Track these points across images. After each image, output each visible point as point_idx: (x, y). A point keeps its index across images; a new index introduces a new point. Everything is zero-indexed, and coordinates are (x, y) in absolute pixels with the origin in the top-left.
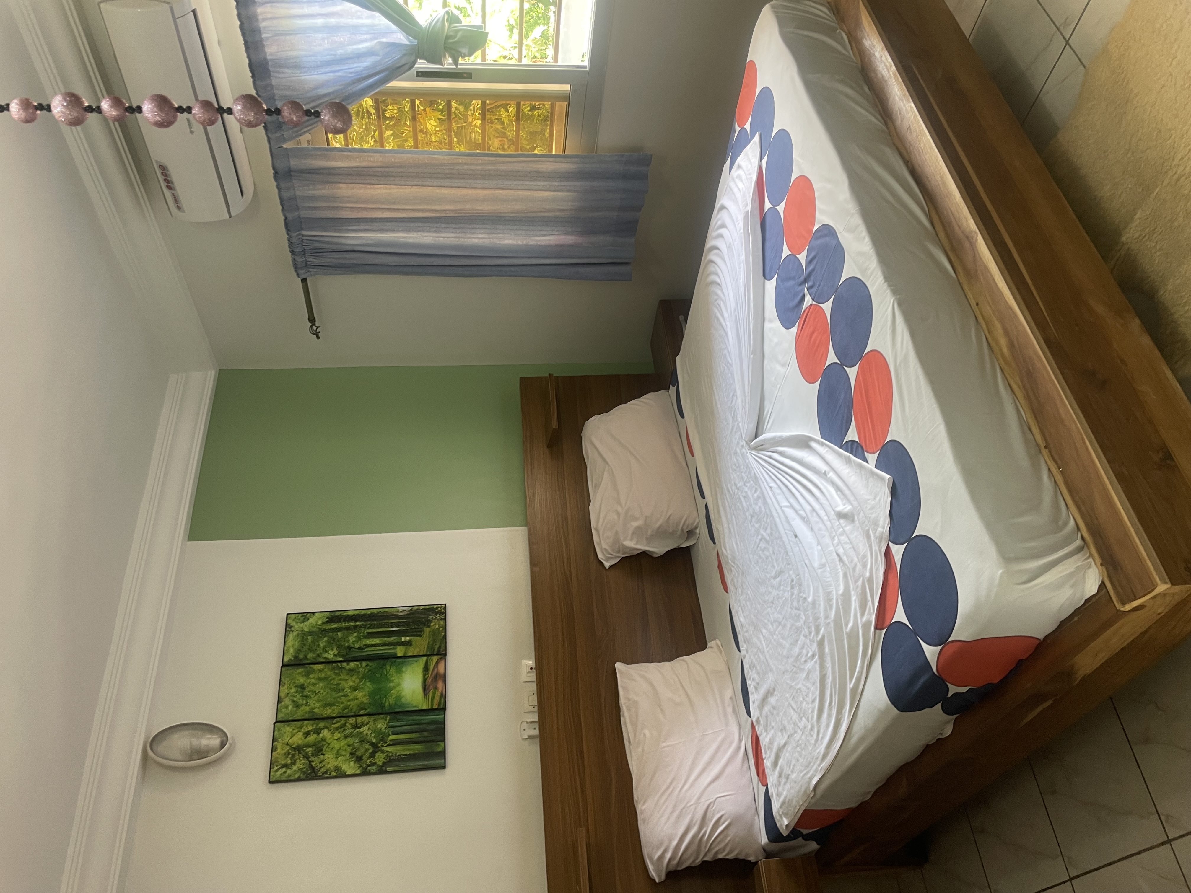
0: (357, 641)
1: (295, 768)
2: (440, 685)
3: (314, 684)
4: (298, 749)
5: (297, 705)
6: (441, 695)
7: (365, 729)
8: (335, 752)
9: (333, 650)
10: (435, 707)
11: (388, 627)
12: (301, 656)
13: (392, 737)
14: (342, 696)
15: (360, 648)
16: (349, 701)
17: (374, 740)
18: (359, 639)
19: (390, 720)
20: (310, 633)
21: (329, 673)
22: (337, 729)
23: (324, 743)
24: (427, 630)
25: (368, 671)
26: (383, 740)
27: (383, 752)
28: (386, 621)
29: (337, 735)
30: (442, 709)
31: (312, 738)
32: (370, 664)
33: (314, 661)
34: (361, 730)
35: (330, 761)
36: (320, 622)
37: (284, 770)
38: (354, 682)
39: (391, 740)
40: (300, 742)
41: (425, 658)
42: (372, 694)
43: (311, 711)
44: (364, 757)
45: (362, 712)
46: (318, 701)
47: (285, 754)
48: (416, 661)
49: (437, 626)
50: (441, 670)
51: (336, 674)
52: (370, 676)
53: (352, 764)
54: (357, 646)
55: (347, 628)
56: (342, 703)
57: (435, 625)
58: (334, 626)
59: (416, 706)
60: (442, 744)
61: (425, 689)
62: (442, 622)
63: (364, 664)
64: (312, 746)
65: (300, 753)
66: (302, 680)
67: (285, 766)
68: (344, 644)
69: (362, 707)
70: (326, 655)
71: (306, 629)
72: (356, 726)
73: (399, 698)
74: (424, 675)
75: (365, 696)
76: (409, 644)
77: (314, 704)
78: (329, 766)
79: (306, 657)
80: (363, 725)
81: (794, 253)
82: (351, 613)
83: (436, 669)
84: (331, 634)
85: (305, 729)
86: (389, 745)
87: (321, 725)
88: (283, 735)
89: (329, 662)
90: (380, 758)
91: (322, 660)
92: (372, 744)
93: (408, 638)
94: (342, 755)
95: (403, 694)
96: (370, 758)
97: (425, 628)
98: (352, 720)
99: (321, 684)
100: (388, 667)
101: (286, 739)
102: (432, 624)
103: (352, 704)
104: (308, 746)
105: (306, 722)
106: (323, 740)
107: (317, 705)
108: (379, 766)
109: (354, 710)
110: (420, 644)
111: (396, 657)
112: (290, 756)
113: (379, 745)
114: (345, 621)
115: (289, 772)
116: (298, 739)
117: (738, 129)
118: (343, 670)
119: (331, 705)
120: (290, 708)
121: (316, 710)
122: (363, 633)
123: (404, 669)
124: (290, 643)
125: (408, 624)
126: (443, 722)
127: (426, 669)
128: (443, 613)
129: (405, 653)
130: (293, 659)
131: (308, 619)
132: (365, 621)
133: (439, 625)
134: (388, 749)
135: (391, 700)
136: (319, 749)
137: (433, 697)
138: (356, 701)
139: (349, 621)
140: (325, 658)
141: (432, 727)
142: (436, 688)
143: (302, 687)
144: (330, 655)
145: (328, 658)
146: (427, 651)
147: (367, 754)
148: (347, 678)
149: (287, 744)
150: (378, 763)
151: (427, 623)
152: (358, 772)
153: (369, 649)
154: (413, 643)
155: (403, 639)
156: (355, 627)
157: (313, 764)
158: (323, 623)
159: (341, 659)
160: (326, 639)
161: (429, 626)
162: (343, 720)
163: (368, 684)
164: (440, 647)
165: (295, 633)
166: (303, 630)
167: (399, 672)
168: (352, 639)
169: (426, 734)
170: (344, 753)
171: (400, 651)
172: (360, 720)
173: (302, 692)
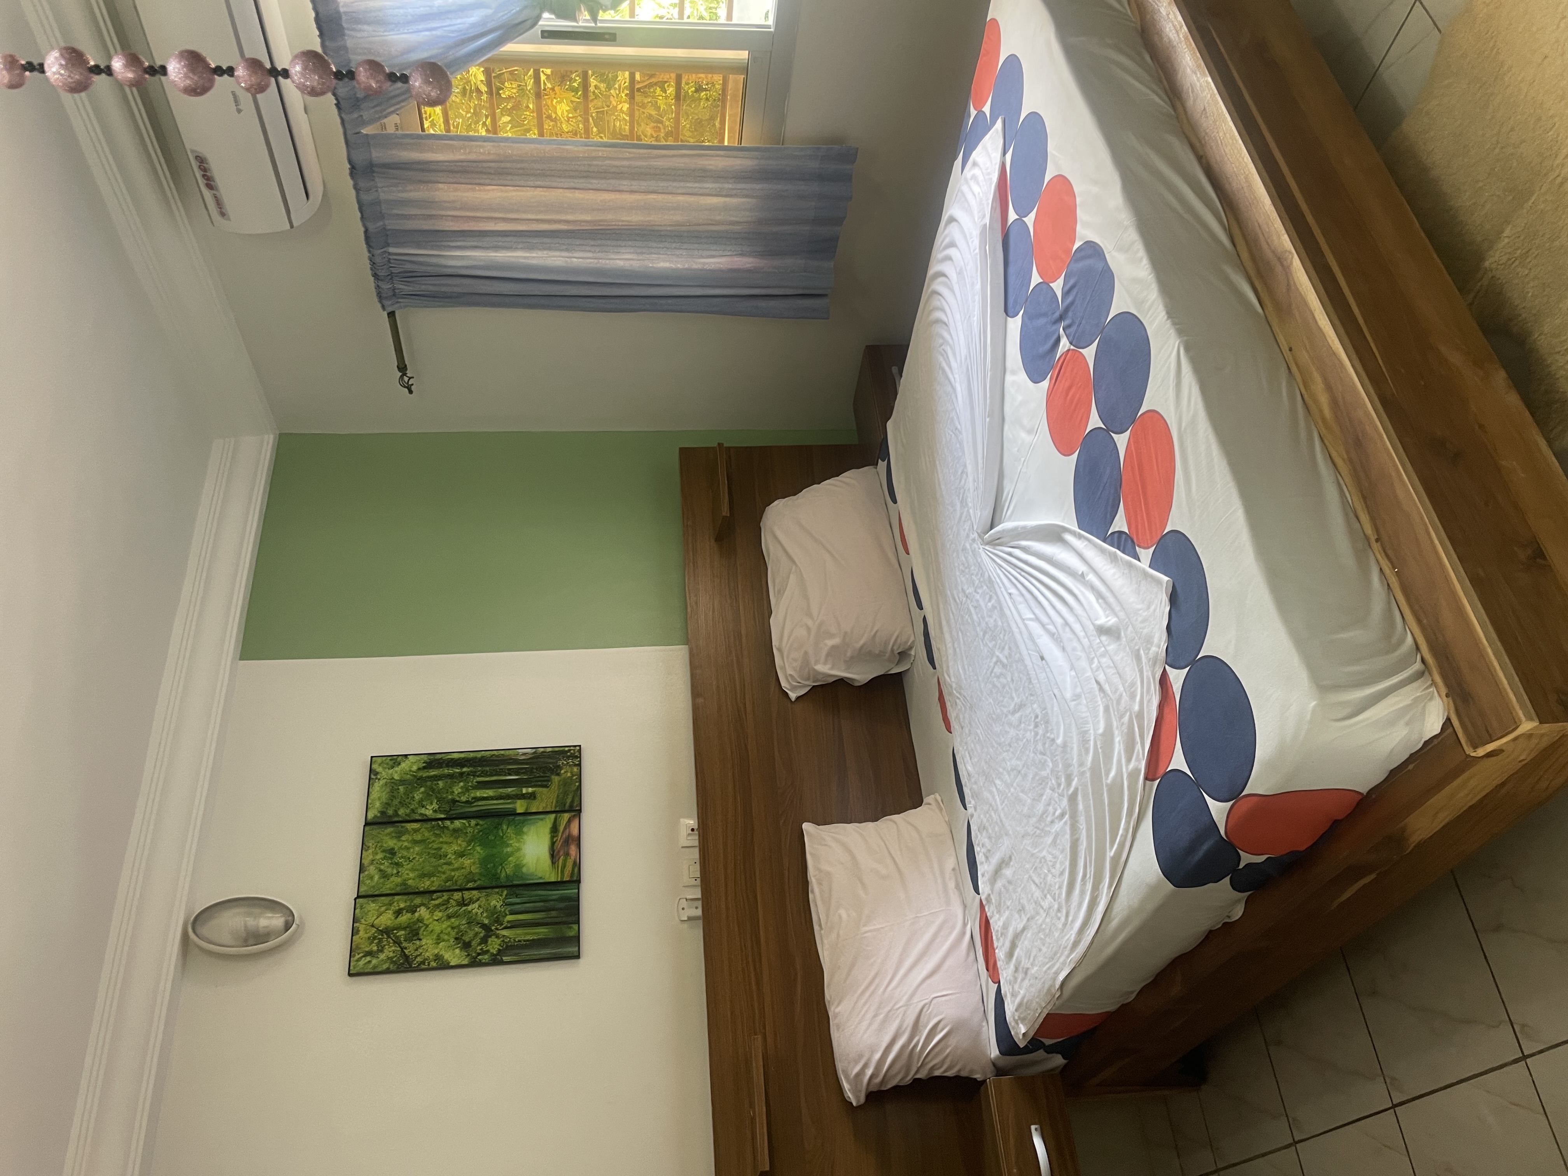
0: (463, 793)
1: (382, 956)
2: (573, 850)
3: (407, 848)
4: (387, 932)
5: (384, 875)
6: (575, 863)
7: (474, 907)
8: (435, 937)
9: (432, 804)
10: (566, 878)
11: (505, 775)
12: (390, 812)
13: (510, 918)
14: (445, 864)
15: (467, 802)
16: (453, 870)
17: (486, 921)
18: (466, 790)
19: (506, 896)
20: (402, 782)
21: (426, 834)
22: (437, 906)
23: (421, 925)
24: (556, 779)
25: (478, 833)
26: (498, 921)
27: (497, 937)
28: (502, 767)
29: (438, 914)
30: (576, 881)
31: (405, 918)
32: (481, 822)
33: (408, 818)
34: (470, 908)
35: (428, 947)
36: (415, 768)
37: (368, 958)
38: (460, 845)
39: (508, 922)
40: (389, 923)
41: (553, 816)
42: (484, 862)
43: (404, 884)
44: (473, 943)
45: (470, 885)
46: (413, 870)
47: (369, 938)
48: (542, 819)
49: (569, 774)
50: (575, 832)
51: (436, 835)
52: (483, 839)
53: (457, 951)
54: (464, 799)
55: (451, 776)
56: (444, 873)
57: (566, 772)
58: (433, 773)
59: (541, 878)
60: (575, 927)
61: (553, 855)
62: (575, 769)
63: (473, 822)
64: (404, 929)
65: (389, 937)
66: (391, 843)
67: (369, 953)
68: (447, 797)
69: (470, 877)
70: (423, 811)
71: (396, 777)
72: (463, 903)
73: (519, 867)
74: (552, 838)
75: (474, 863)
76: (532, 796)
77: (408, 874)
78: (427, 954)
79: (396, 814)
80: (471, 901)
81: (1047, 281)
82: (456, 756)
83: (568, 830)
84: (429, 783)
85: (395, 907)
86: (506, 928)
87: (418, 900)
88: (367, 914)
89: (426, 820)
90: (494, 945)
91: (418, 817)
92: (484, 926)
93: (530, 790)
94: (444, 940)
95: (525, 862)
96: (480, 944)
97: (553, 777)
98: (457, 896)
99: (417, 849)
100: (505, 827)
101: (371, 919)
102: (562, 772)
103: (457, 874)
104: (399, 928)
105: (397, 898)
106: (420, 920)
107: (411, 875)
108: (493, 954)
109: (459, 883)
110: (546, 798)
111: (513, 813)
112: (376, 941)
113: (493, 928)
114: (448, 766)
115: (374, 961)
116: (386, 919)
117: (973, 112)
118: (445, 831)
119: (430, 875)
120: (376, 878)
121: (410, 882)
122: (472, 782)
123: (525, 829)
124: (375, 794)
125: (531, 771)
126: (577, 899)
127: (554, 830)
128: (577, 757)
129: (527, 809)
130: (379, 815)
131: (399, 764)
132: (475, 766)
133: (571, 773)
134: (505, 933)
135: (509, 869)
136: (414, 933)
137: (564, 866)
138: (462, 871)
139: (452, 766)
140: (421, 814)
141: (562, 905)
142: (567, 854)
143: (392, 852)
144: (429, 811)
145: (426, 815)
146: (556, 807)
147: (478, 940)
148: (449, 840)
149: (373, 926)
150: (492, 951)
151: (556, 770)
152: (466, 962)
153: (480, 803)
154: (538, 796)
155: (524, 791)
156: (462, 774)
157: (406, 951)
158: (419, 769)
159: (443, 816)
160: (422, 789)
161: (558, 774)
162: (446, 896)
163: (478, 849)
164: (573, 801)
165: (382, 782)
166: (393, 778)
167: (520, 833)
168: (457, 790)
169: (554, 913)
170: (446, 937)
171: (520, 806)
172: (467, 895)
173: (391, 859)
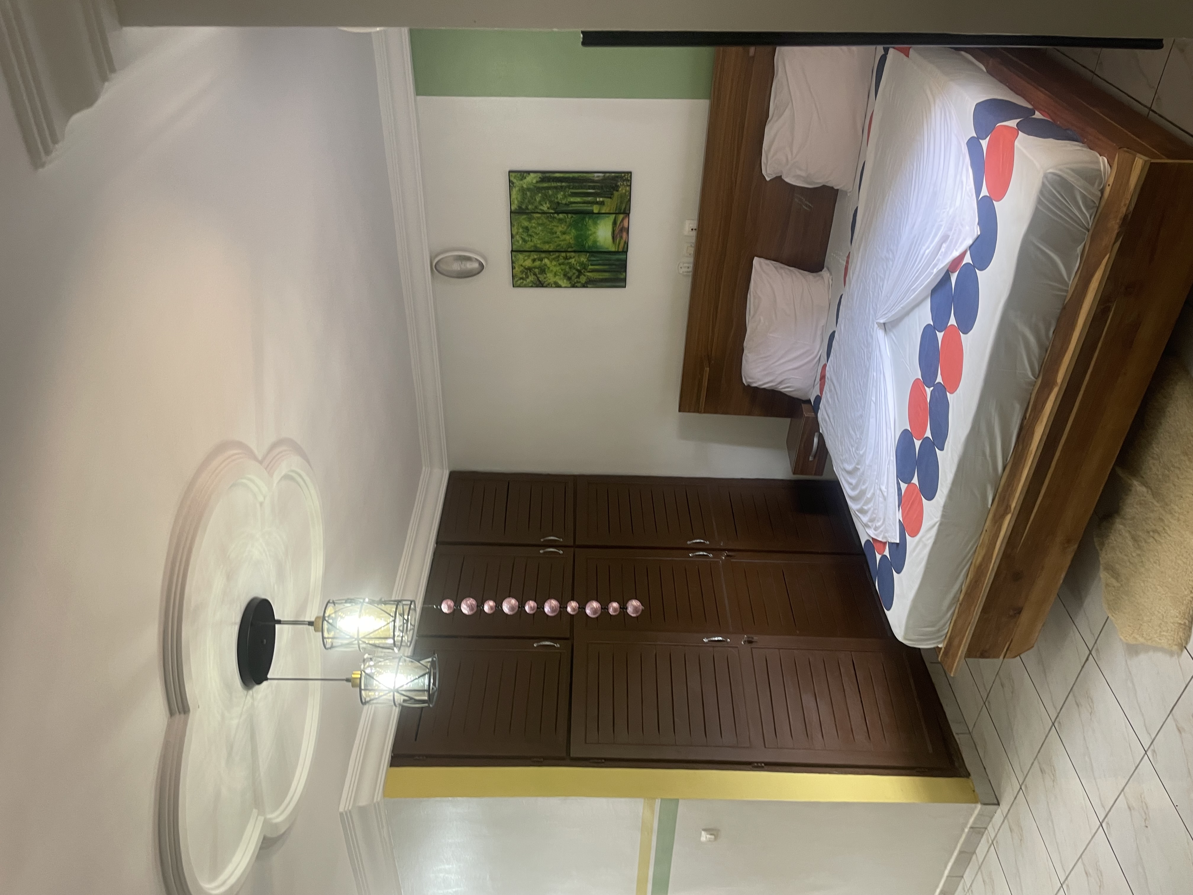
0: (563, 199)
1: (528, 280)
2: (624, 235)
3: (535, 228)
4: (530, 269)
5: (524, 241)
6: (625, 242)
7: (572, 261)
8: (553, 273)
9: (546, 203)
10: (620, 250)
11: (587, 189)
12: (524, 207)
13: (590, 267)
14: (555, 237)
15: (566, 204)
16: (560, 241)
17: (579, 268)
18: (565, 197)
19: (589, 256)
20: (528, 189)
21: (545, 220)
22: (554, 259)
23: (546, 267)
24: (616, 193)
25: (573, 221)
26: (585, 268)
27: (585, 275)
28: (585, 184)
29: (554, 263)
30: (625, 252)
31: (537, 263)
32: (574, 216)
33: (533, 211)
34: (570, 261)
35: (550, 277)
36: (534, 181)
37: (522, 281)
38: (563, 228)
39: (590, 269)
40: (530, 265)
41: (614, 216)
42: (577, 238)
43: (535, 246)
44: (573, 278)
45: (570, 250)
46: (539, 239)
47: (521, 271)
48: (608, 217)
50: (626, 225)
51: (550, 221)
52: (575, 225)
53: (565, 281)
54: (564, 202)
55: (556, 188)
56: (556, 242)
57: (622, 190)
58: (545, 185)
59: (607, 249)
60: (624, 274)
61: (614, 237)
62: (628, 188)
63: (570, 216)
64: (538, 268)
65: (530, 271)
66: (526, 224)
67: (522, 278)
68: (554, 200)
69: (569, 245)
70: (541, 207)
71: (525, 186)
72: (566, 258)
73: (595, 242)
74: (613, 228)
75: (571, 238)
76: (602, 203)
77: (537, 241)
78: (550, 281)
79: (527, 208)
80: (571, 258)
82: (557, 175)
83: (622, 224)
84: (543, 191)
85: (532, 257)
86: (589, 272)
87: (543, 255)
88: (518, 260)
89: (544, 213)
90: (583, 279)
91: (539, 211)
92: (577, 270)
93: (601, 199)
94: (558, 275)
95: (598, 240)
96: (576, 278)
97: (615, 192)
98: (563, 254)
99: (540, 228)
100: (587, 219)
101: (521, 262)
102: (620, 189)
103: (562, 243)
104: (535, 268)
105: (532, 253)
106: (545, 265)
107: (539, 242)
108: (582, 284)
109: (564, 247)
110: (610, 205)
111: (592, 213)
112: (524, 273)
113: (582, 271)
114: (553, 181)
115: (525, 282)
116: (528, 263)
118: (555, 220)
119: (548, 243)
120: (520, 242)
121: (538, 245)
122: (568, 192)
123: (598, 222)
124: (514, 196)
125: (602, 188)
126: (626, 260)
127: (615, 223)
128: (629, 181)
129: (599, 210)
130: (518, 208)
131: (525, 178)
132: (569, 183)
133: (625, 190)
134: (588, 274)
135: (590, 243)
136: (543, 270)
137: (619, 243)
138: (565, 242)
139: (556, 182)
140: (541, 209)
141: (617, 263)
142: (621, 237)
143: (527, 229)
144: (545, 207)
145: (543, 210)
146: (616, 210)
147: (575, 276)
148: (557, 225)
149: (522, 265)
150: (582, 282)
151: (616, 188)
152: (569, 286)
153: (573, 205)
154: (606, 203)
155: (598, 200)
156: (562, 187)
157: (540, 279)
158: (537, 182)
159: (553, 211)
160: (540, 195)
161: (617, 191)
162: (557, 254)
163: (573, 231)
164: (625, 208)
165: (517, 189)
166: (522, 187)
167: (595, 224)
168: (560, 196)
169: (614, 267)
171: (596, 209)
172: (568, 254)
173: (528, 232)
